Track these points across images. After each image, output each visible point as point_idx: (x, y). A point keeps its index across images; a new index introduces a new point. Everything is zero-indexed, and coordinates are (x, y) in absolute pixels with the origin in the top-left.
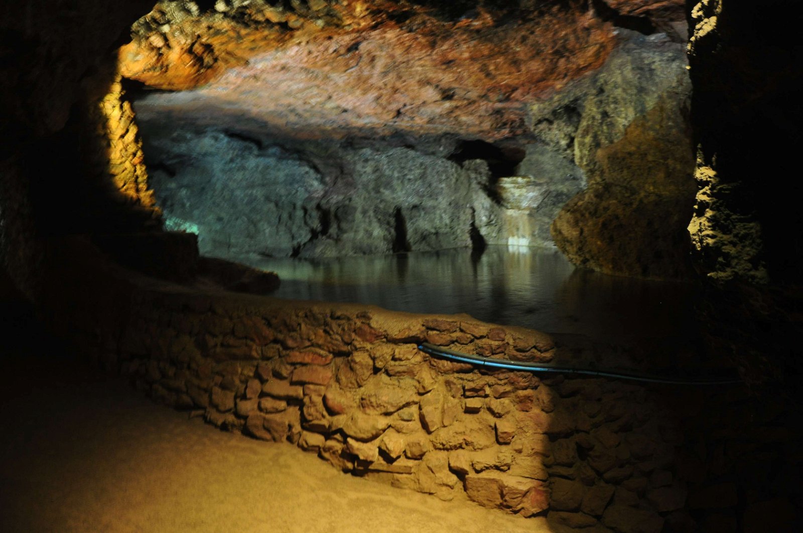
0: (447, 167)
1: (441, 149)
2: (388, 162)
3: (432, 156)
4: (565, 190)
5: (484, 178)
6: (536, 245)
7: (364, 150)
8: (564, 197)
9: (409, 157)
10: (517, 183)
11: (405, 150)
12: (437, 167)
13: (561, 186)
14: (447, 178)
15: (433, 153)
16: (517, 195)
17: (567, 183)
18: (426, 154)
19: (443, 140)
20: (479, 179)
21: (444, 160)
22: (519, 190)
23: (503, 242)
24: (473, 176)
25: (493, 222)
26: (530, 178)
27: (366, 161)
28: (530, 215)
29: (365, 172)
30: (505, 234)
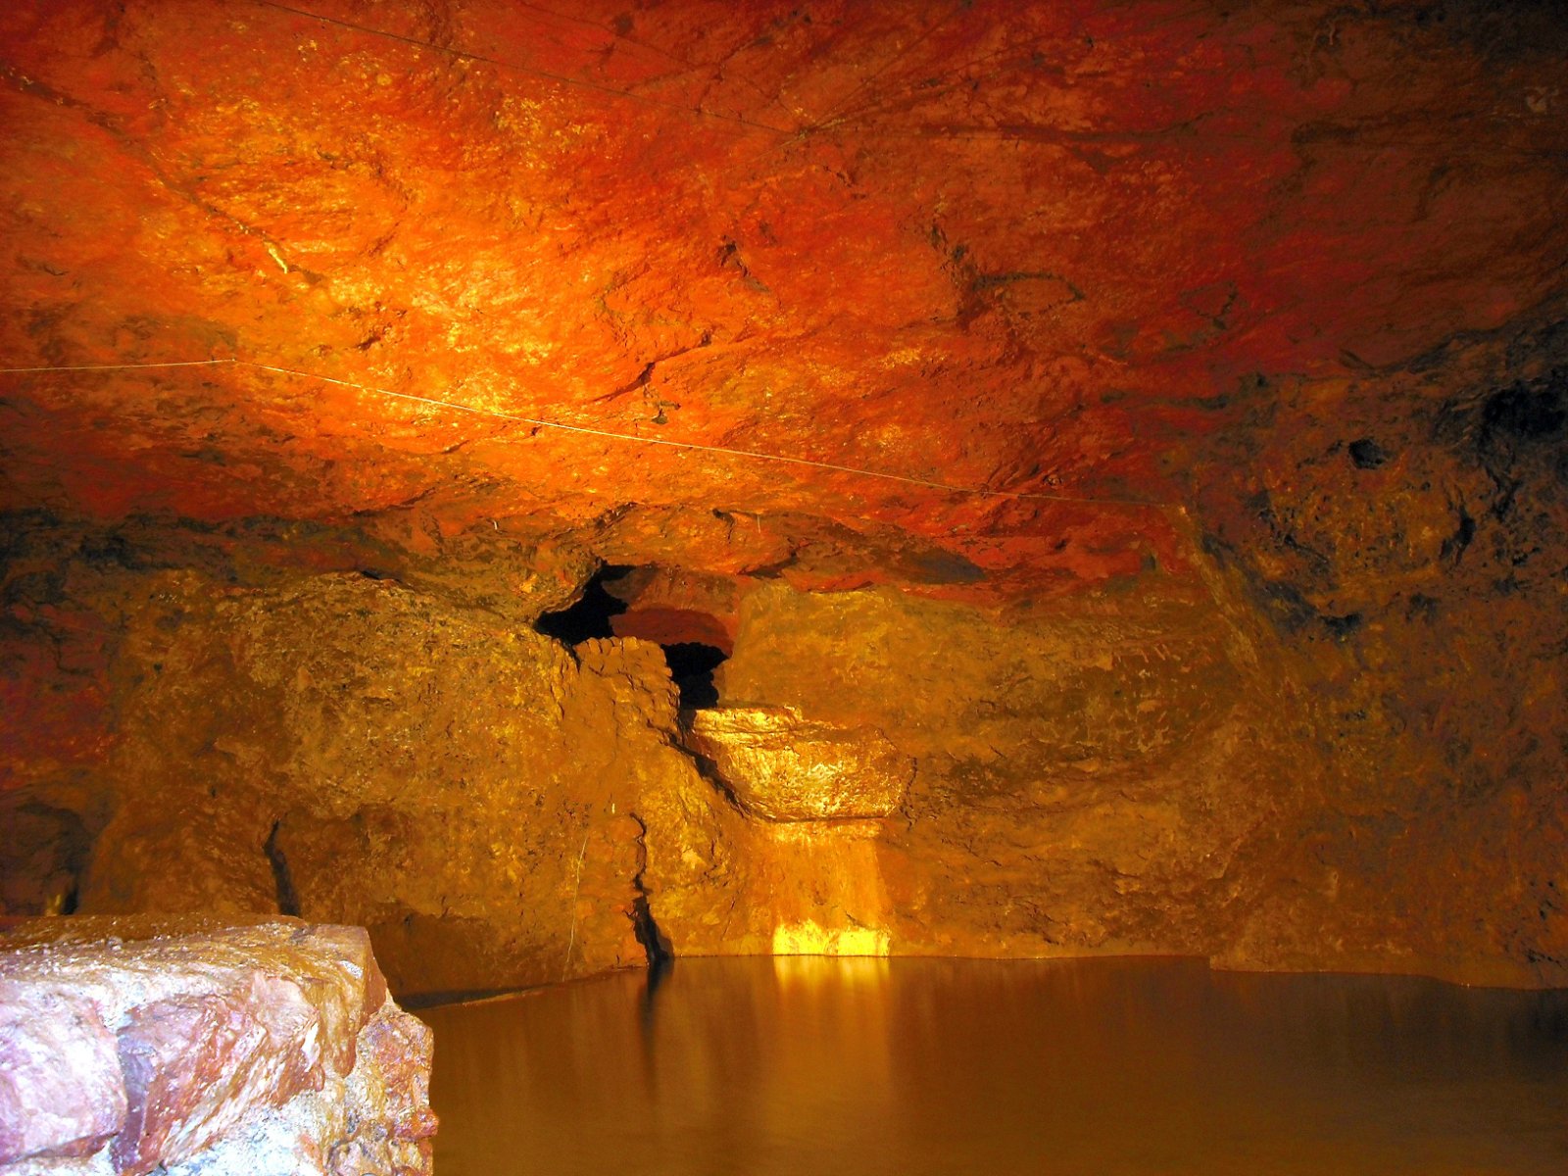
0: (534, 659)
1: (527, 587)
2: (269, 633)
3: (481, 614)
4: (986, 754)
5: (665, 707)
6: (930, 951)
7: (173, 575)
8: (990, 776)
9: (381, 615)
10: (751, 729)
11: (365, 584)
12: (495, 656)
13: (963, 740)
14: (530, 700)
15: (485, 603)
16: (766, 771)
17: (985, 728)
18: (459, 602)
19: (544, 553)
20: (647, 709)
21: (526, 631)
22: (770, 754)
23: (748, 945)
24: (624, 696)
25: (723, 870)
26: (789, 714)
27: (173, 619)
28: (883, 841)
29: (158, 667)
30: (757, 915)
